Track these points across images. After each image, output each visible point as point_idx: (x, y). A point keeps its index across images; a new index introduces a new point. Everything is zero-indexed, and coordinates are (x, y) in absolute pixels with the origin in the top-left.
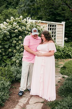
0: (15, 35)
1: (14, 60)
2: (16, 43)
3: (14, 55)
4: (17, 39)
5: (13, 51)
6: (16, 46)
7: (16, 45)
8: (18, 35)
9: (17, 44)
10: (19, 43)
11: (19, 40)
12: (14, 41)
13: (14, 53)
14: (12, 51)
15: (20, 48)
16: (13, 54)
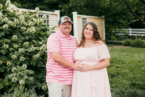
0: (3, 34)
1: (15, 80)
2: (8, 49)
3: (8, 70)
4: (9, 41)
5: (4, 62)
6: (10, 54)
7: (8, 52)
8: (8, 33)
9: (11, 49)
10: (13, 47)
11: (12, 42)
12: (5, 45)
13: (9, 67)
14: (3, 64)
15: (18, 56)
16: (5, 68)
